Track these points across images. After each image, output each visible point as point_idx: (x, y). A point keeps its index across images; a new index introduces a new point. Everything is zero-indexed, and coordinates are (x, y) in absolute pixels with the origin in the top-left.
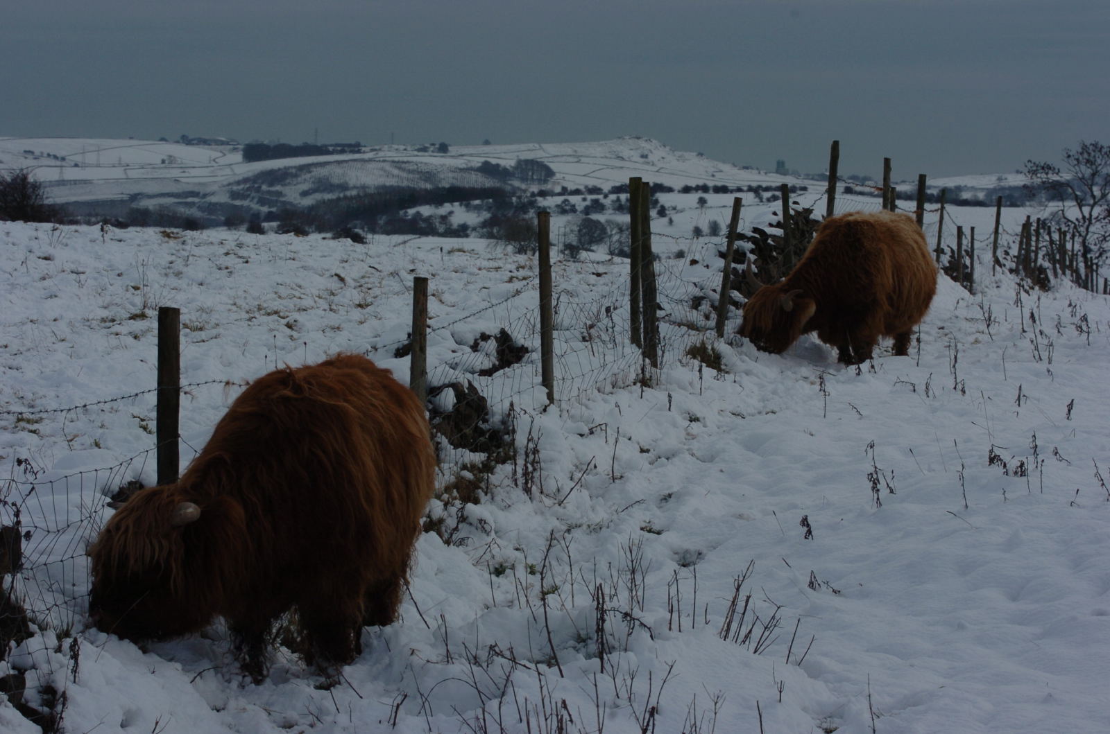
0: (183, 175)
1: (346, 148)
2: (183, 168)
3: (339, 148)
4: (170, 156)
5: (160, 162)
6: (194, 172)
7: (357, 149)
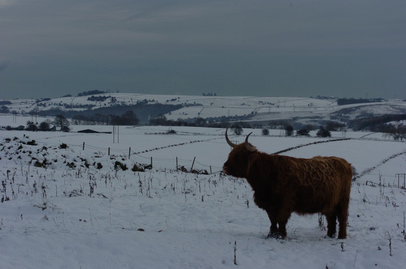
0: (315, 110)
1: (375, 100)
2: (315, 108)
3: (373, 100)
4: (311, 103)
5: (307, 105)
6: (319, 109)
7: (379, 100)
